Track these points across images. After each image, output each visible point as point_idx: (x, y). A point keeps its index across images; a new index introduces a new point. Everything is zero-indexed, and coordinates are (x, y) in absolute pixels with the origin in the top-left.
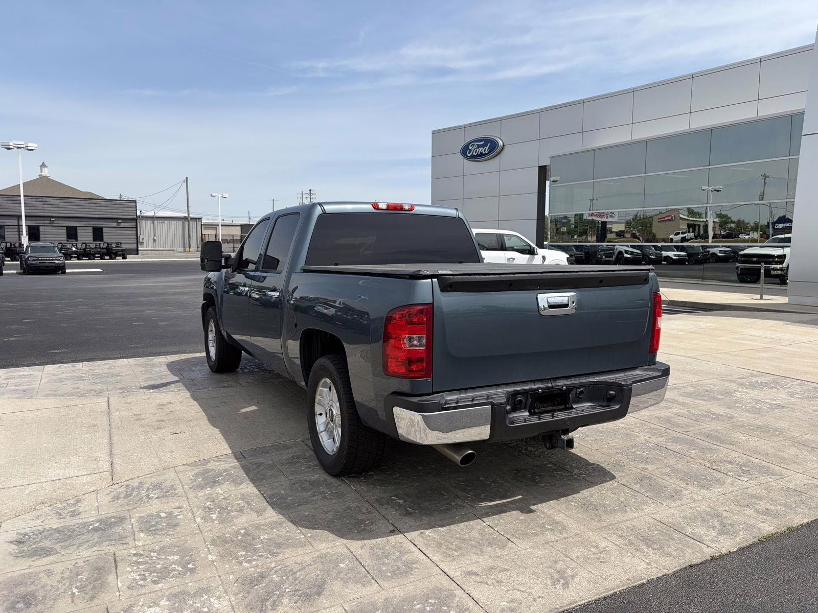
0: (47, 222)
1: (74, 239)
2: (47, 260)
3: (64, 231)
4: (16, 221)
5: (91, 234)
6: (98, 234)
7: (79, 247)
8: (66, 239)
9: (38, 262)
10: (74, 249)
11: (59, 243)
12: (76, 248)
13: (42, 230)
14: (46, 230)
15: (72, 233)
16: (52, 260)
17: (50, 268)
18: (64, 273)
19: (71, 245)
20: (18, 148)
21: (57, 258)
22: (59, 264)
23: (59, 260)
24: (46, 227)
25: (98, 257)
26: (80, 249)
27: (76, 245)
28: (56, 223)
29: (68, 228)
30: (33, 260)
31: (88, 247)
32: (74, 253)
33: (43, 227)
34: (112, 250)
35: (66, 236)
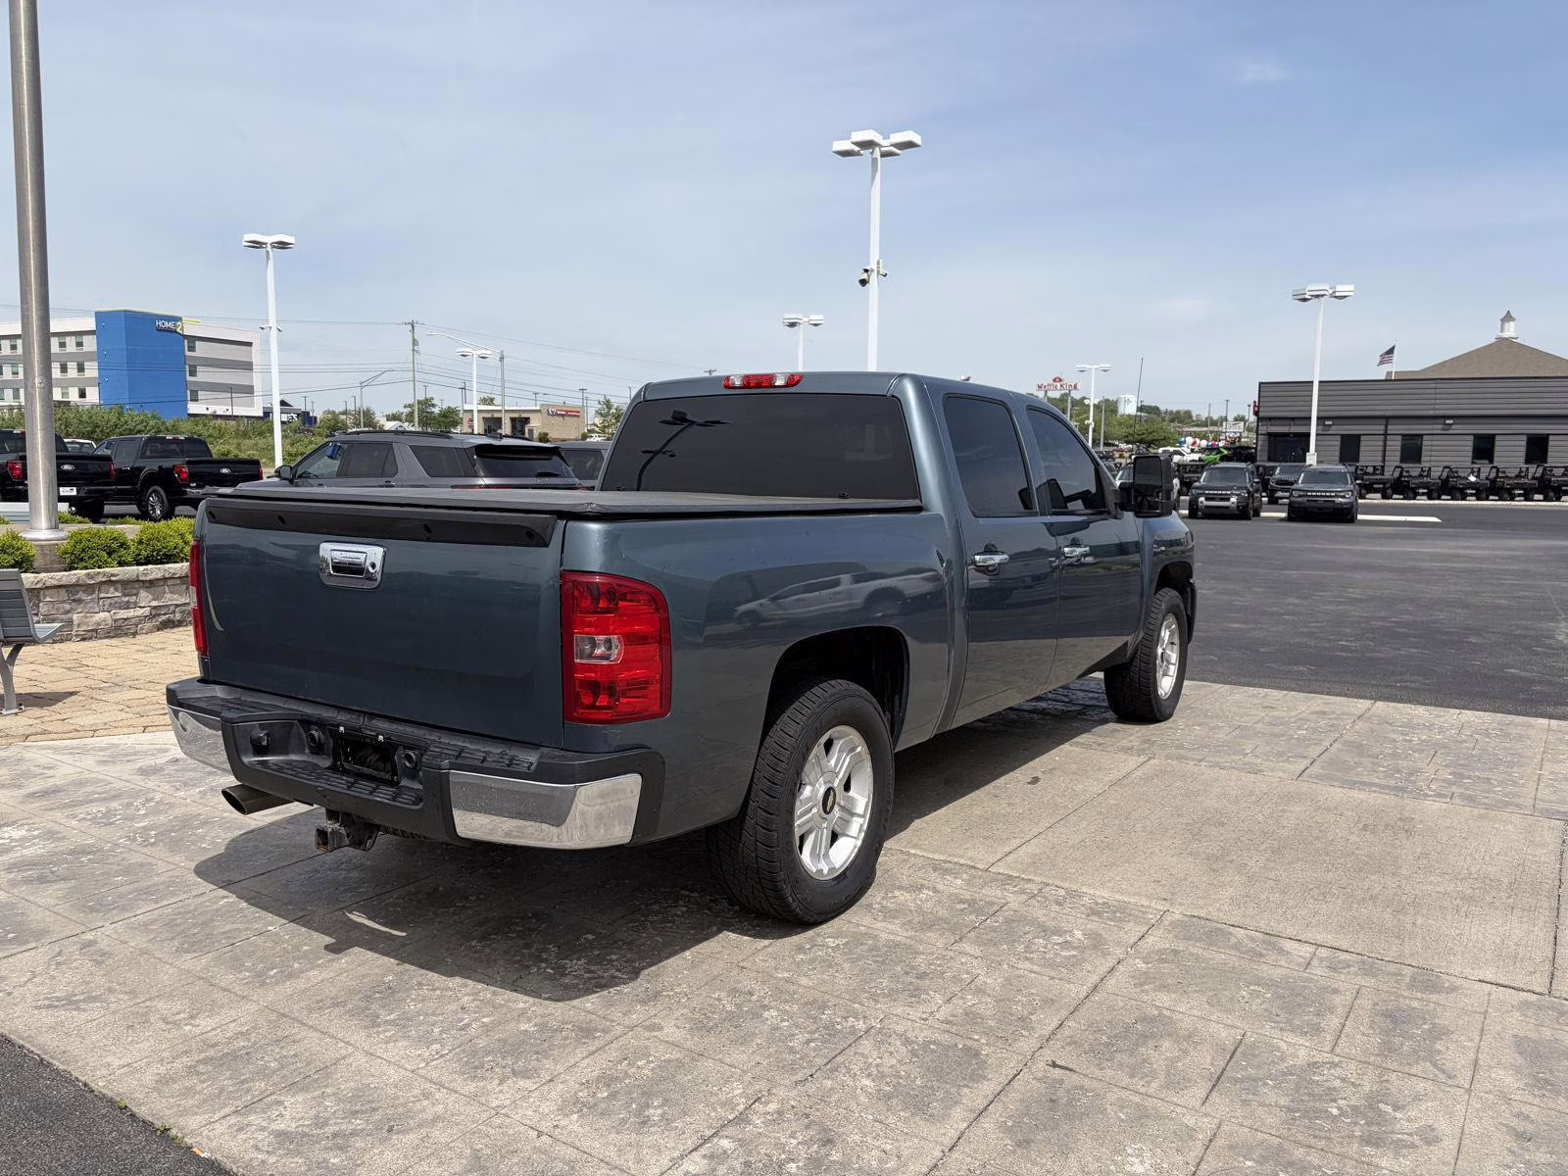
0: (1438, 428)
1: (1486, 459)
2: (1321, 496)
3: (1468, 445)
4: (1383, 427)
5: (1524, 449)
6: (1537, 448)
7: (1483, 475)
8: (1470, 459)
9: (1306, 499)
10: (1472, 479)
11: (1445, 467)
12: (1478, 477)
13: (1426, 442)
14: (1434, 443)
15: (1484, 449)
16: (1330, 496)
17: (1325, 511)
18: (1352, 520)
19: (1470, 470)
20: (1317, 296)
21: (1342, 494)
22: (1341, 503)
23: (1344, 497)
24: (1435, 437)
25: (1519, 495)
26: (1487, 478)
27: (1479, 471)
28: (1458, 428)
29: (1477, 437)
30: (1300, 496)
31: (1500, 475)
32: (1472, 485)
33: (1430, 437)
34: (1550, 481)
35: (1470, 454)
